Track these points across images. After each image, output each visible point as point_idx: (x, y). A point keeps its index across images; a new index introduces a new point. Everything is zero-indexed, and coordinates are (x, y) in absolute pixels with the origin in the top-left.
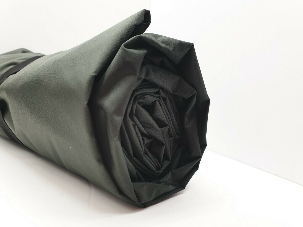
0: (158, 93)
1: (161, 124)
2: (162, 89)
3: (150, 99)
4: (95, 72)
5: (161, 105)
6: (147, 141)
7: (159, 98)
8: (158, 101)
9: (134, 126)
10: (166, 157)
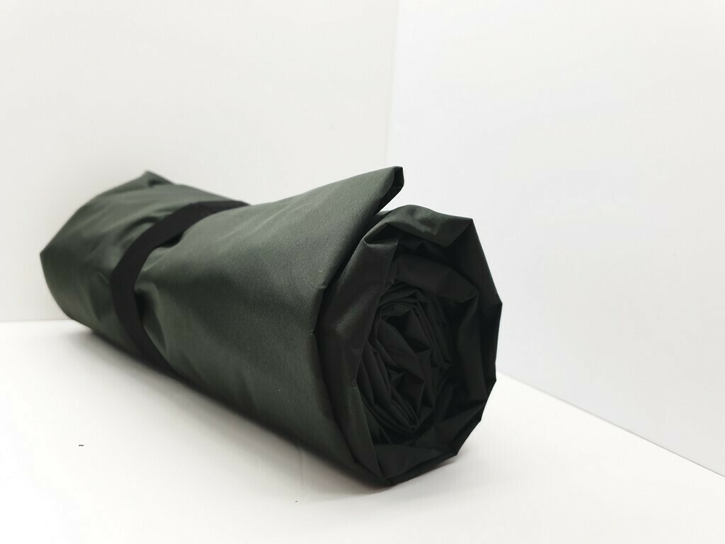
0: (413, 296)
1: (417, 346)
2: (421, 290)
3: (401, 309)
4: (324, 284)
5: (418, 316)
6: (396, 376)
7: (415, 304)
8: (414, 309)
9: (375, 353)
10: (426, 401)
